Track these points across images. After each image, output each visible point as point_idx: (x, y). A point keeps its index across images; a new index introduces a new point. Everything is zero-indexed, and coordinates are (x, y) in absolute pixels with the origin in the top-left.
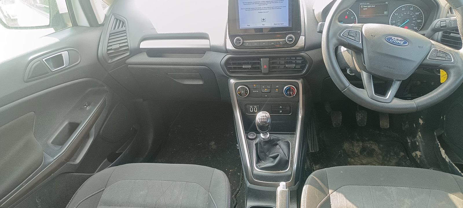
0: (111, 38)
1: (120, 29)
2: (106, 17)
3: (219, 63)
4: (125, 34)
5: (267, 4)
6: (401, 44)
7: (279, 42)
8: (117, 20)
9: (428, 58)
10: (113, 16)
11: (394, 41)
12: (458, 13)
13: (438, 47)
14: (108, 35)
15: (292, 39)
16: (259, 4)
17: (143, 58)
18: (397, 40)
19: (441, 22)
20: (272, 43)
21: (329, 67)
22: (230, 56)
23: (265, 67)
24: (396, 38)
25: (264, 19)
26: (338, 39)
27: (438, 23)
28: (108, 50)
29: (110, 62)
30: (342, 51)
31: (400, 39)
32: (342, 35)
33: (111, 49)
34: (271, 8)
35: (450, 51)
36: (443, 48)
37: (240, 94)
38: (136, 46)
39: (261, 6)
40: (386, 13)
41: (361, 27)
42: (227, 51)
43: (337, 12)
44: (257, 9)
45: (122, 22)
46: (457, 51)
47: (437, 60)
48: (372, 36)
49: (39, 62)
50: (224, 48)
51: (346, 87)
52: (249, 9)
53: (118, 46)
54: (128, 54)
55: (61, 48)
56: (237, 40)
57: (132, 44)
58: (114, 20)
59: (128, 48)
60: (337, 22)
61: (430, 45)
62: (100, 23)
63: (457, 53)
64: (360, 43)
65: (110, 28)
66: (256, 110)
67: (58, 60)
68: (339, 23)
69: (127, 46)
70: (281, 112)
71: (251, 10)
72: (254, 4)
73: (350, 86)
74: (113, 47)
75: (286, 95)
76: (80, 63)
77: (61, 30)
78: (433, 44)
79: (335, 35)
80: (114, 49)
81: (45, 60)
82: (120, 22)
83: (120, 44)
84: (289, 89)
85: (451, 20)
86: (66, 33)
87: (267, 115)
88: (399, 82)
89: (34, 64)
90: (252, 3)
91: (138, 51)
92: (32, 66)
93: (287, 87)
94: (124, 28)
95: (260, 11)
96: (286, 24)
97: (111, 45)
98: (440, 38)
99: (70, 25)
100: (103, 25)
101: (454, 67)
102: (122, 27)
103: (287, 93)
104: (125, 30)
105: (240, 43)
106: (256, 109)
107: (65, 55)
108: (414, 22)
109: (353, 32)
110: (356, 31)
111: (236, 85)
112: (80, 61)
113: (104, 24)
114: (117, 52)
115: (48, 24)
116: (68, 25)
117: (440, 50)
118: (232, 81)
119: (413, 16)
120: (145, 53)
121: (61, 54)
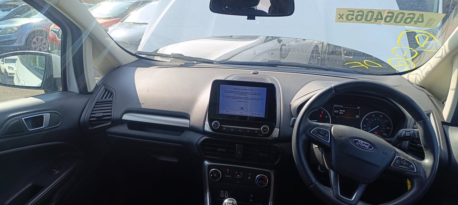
0: (96, 106)
1: (107, 99)
2: (97, 87)
3: (196, 143)
4: (111, 105)
5: (246, 94)
6: (366, 148)
7: (255, 130)
8: (106, 90)
9: (392, 165)
10: (103, 86)
11: (361, 145)
12: (420, 126)
13: (401, 155)
14: (94, 103)
15: (266, 130)
16: (239, 94)
17: (124, 129)
18: (363, 143)
19: (406, 132)
20: (248, 131)
21: (297, 161)
22: (207, 137)
23: (239, 153)
24: (362, 142)
25: (242, 108)
26: (308, 136)
27: (403, 133)
28: (91, 117)
29: (90, 128)
30: (314, 147)
31: (366, 143)
32: (311, 132)
33: (94, 117)
34: (250, 99)
35: (413, 161)
36: (406, 157)
37: (213, 177)
38: (119, 116)
39: (241, 96)
40: (357, 116)
41: (331, 127)
42: (205, 133)
43: (309, 111)
44: (237, 98)
45: (110, 93)
46: (419, 161)
47: (400, 167)
48: (340, 136)
49: (18, 120)
50: (202, 129)
51: (312, 183)
52: (229, 97)
53: (101, 115)
54: (109, 123)
55: (45, 110)
56: (215, 124)
57: (115, 114)
58: (104, 90)
59: (111, 118)
60: (308, 119)
61: (394, 152)
62: (89, 91)
63: (420, 164)
64: (329, 142)
65: (98, 97)
66: (226, 196)
67: (38, 121)
68: (310, 121)
69: (110, 115)
70: (251, 200)
71: (231, 98)
72: (234, 93)
73: (316, 183)
74: (96, 115)
75: (257, 183)
76: (60, 126)
77: (50, 93)
78: (397, 152)
79: (305, 131)
80: (97, 117)
81: (24, 119)
82: (109, 92)
83: (103, 113)
84: (261, 178)
85: (415, 132)
86: (54, 97)
87: (234, 202)
88: (364, 185)
89: (11, 122)
90: (233, 92)
91: (121, 122)
92: (10, 123)
93: (259, 176)
94: (111, 99)
95: (239, 100)
96: (262, 115)
97: (95, 113)
98: (407, 147)
99: (61, 89)
100: (91, 93)
101: (417, 177)
102: (110, 97)
103: (259, 182)
104: (111, 101)
105: (217, 126)
106: (226, 194)
107: (47, 117)
108: (384, 128)
109: (322, 131)
110: (325, 130)
111: (210, 167)
112: (60, 125)
113: (93, 92)
114: (100, 120)
115: (40, 86)
116: (59, 89)
117: (403, 158)
118: (206, 163)
119: (382, 123)
120: (126, 124)
121: (43, 115)
